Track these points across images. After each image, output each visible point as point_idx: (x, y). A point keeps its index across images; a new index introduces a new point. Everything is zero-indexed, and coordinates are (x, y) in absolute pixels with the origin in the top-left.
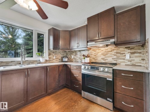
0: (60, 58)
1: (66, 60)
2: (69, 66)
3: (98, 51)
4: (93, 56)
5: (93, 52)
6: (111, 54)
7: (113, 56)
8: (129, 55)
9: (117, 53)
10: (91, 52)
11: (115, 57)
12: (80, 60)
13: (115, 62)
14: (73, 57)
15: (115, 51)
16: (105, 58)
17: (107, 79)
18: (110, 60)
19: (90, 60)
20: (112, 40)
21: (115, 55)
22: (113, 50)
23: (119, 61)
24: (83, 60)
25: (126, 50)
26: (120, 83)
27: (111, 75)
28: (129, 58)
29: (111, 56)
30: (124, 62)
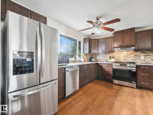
0: (88, 58)
1: (94, 60)
2: (101, 65)
3: (120, 54)
4: (116, 58)
5: (116, 54)
6: (131, 56)
7: (133, 57)
8: (143, 57)
9: (135, 56)
10: (114, 55)
11: (134, 58)
12: (105, 61)
13: (134, 61)
14: (98, 58)
15: (134, 54)
16: (126, 59)
17: (132, 71)
18: (130, 60)
19: (115, 60)
20: (134, 48)
21: (134, 57)
22: (132, 54)
23: (136, 61)
24: (110, 60)
25: (141, 53)
26: (141, 72)
27: (135, 69)
28: (143, 59)
29: (131, 58)
30: (140, 61)
